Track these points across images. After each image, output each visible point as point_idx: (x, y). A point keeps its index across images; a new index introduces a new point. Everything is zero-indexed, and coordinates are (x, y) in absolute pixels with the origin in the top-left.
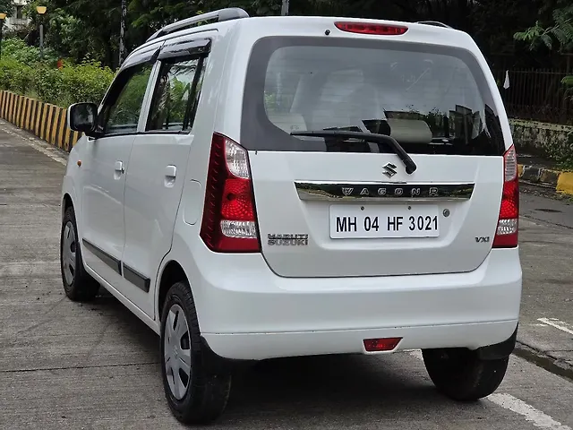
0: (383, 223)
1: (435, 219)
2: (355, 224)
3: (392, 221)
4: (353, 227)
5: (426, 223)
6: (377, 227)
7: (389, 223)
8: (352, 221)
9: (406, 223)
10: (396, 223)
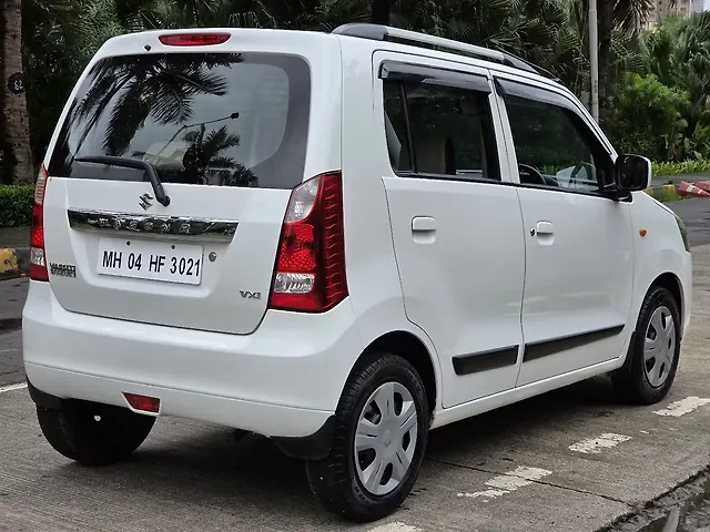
0: (145, 262)
1: (198, 263)
2: (120, 260)
3: (154, 260)
4: (117, 262)
5: (188, 266)
6: (139, 266)
7: (151, 263)
8: (118, 257)
9: (168, 264)
10: (157, 263)
